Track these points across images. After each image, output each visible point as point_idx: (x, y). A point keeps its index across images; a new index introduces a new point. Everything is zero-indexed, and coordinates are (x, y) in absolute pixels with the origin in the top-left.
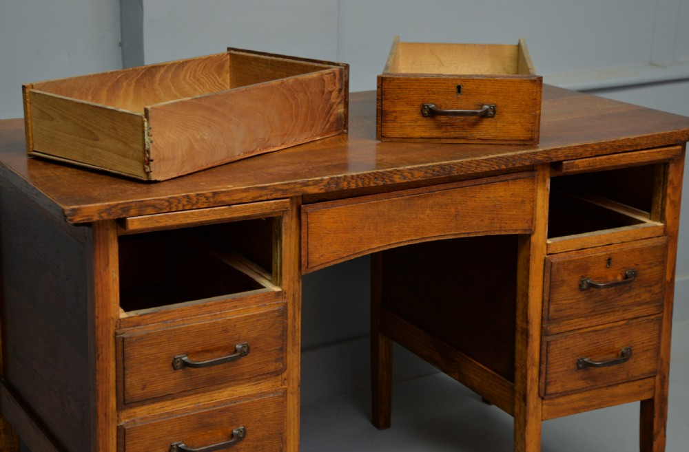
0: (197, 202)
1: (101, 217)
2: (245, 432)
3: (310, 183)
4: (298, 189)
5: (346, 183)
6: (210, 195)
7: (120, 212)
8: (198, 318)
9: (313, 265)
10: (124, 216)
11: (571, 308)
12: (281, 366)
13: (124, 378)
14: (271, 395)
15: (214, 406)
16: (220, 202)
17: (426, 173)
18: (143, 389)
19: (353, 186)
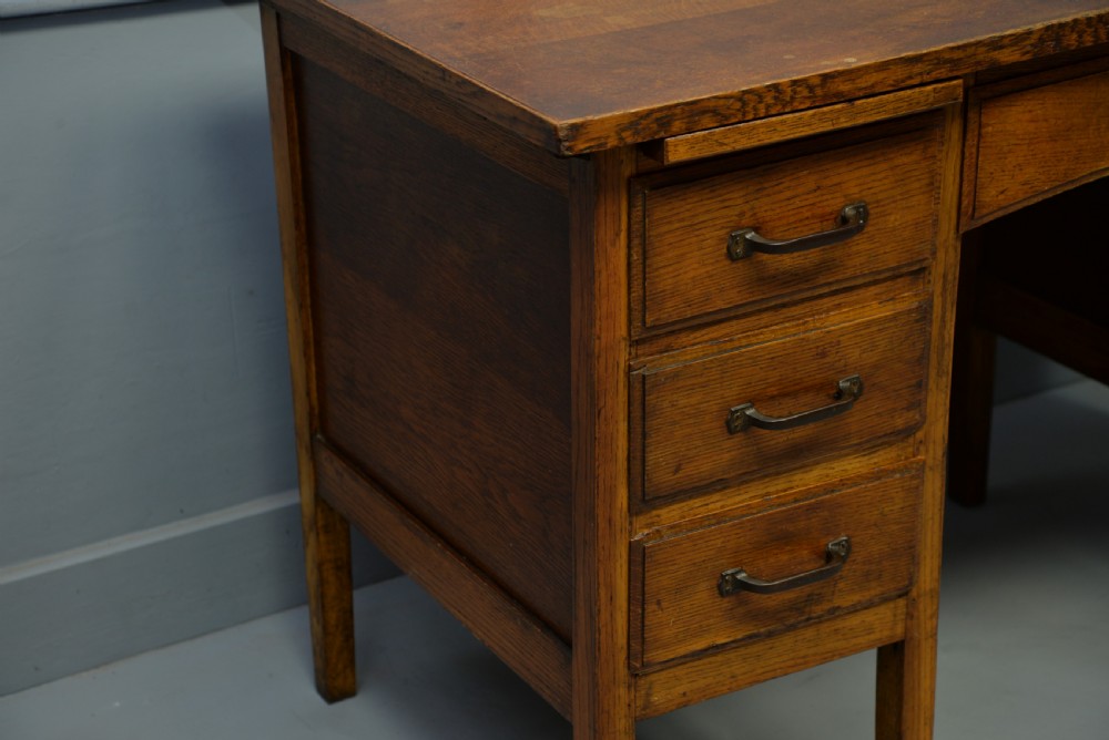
0: (792, 98)
1: (621, 139)
2: (848, 546)
3: (1006, 41)
4: (981, 57)
5: (1075, 36)
6: (817, 81)
7: (655, 126)
8: (773, 331)
9: (985, 211)
10: (662, 134)
12: (917, 417)
13: (644, 451)
14: (898, 476)
15: (796, 501)
16: (836, 95)
18: (676, 471)
19: (1088, 40)
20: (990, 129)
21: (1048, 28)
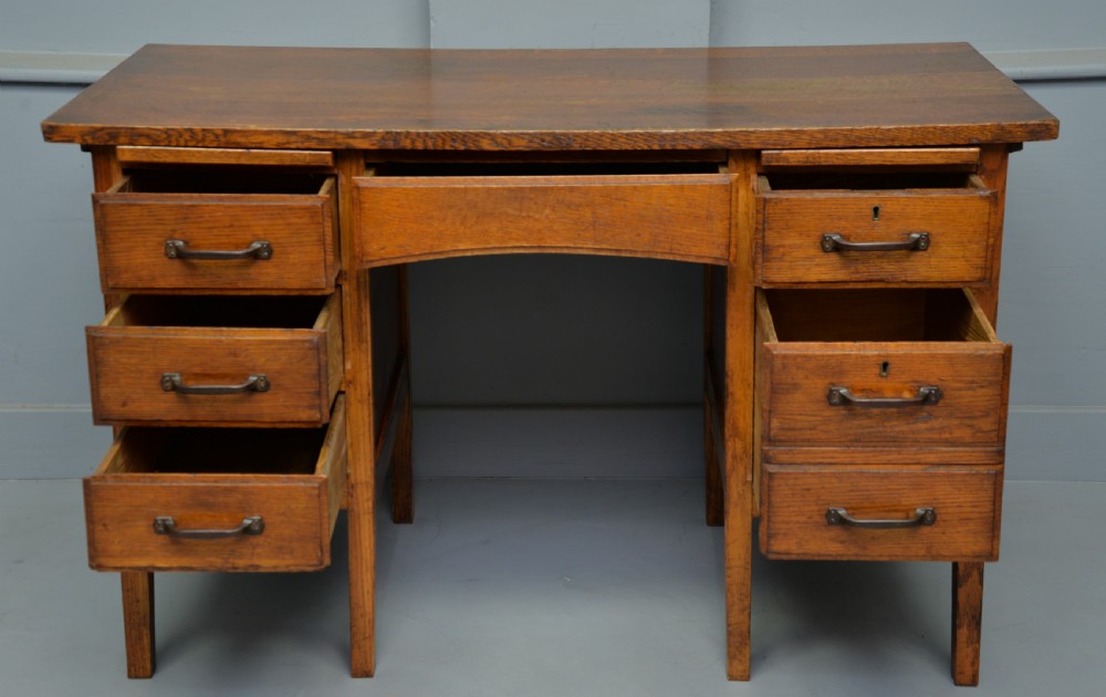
0: (203, 140)
1: (85, 140)
3: (358, 135)
4: (340, 141)
5: (409, 142)
6: (220, 132)
7: (107, 137)
10: (112, 143)
16: (234, 143)
17: (530, 141)
19: (420, 146)
20: (367, 205)
21: (387, 133)
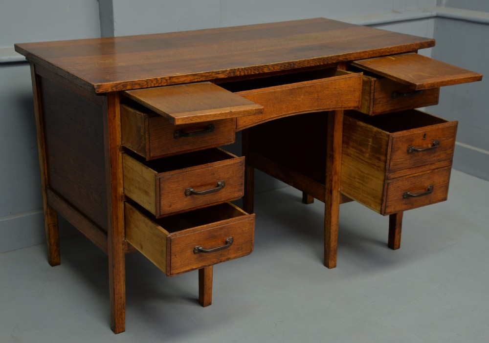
0: (161, 83)
1: (113, 89)
2: (233, 240)
3: (220, 72)
4: (213, 76)
5: (239, 72)
6: (168, 78)
7: (122, 87)
9: (240, 127)
10: (124, 89)
11: (402, 164)
13: (160, 200)
14: (247, 219)
16: (173, 82)
17: (281, 67)
18: (170, 207)
19: (243, 74)
21: (231, 70)
